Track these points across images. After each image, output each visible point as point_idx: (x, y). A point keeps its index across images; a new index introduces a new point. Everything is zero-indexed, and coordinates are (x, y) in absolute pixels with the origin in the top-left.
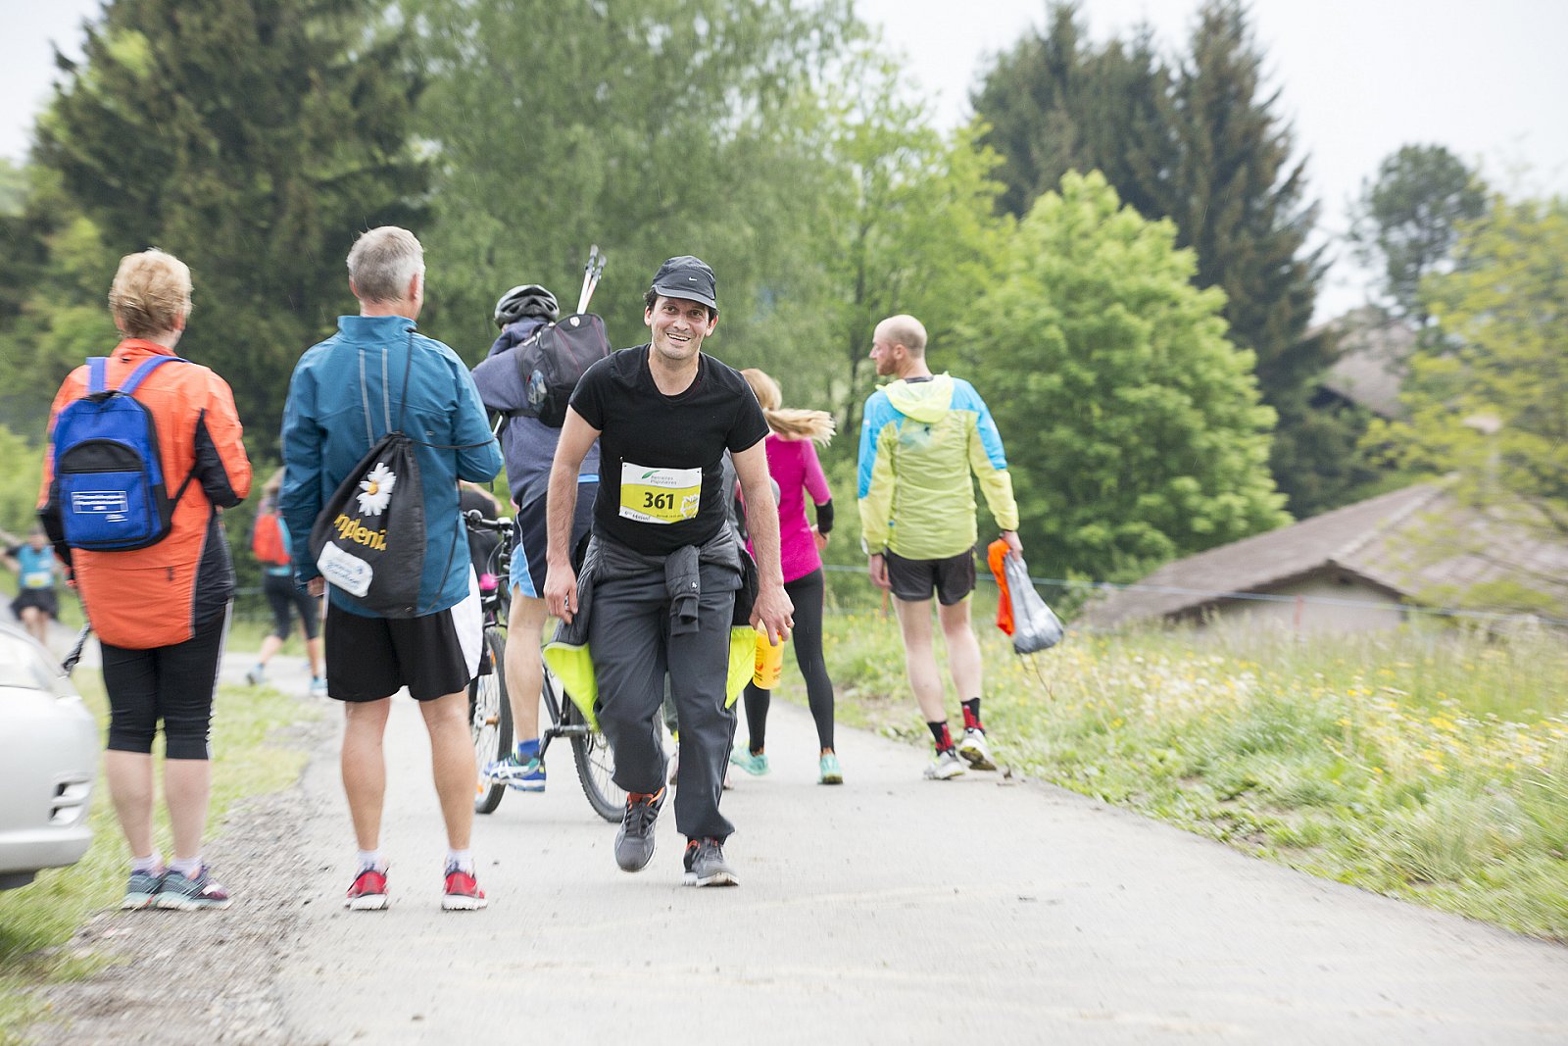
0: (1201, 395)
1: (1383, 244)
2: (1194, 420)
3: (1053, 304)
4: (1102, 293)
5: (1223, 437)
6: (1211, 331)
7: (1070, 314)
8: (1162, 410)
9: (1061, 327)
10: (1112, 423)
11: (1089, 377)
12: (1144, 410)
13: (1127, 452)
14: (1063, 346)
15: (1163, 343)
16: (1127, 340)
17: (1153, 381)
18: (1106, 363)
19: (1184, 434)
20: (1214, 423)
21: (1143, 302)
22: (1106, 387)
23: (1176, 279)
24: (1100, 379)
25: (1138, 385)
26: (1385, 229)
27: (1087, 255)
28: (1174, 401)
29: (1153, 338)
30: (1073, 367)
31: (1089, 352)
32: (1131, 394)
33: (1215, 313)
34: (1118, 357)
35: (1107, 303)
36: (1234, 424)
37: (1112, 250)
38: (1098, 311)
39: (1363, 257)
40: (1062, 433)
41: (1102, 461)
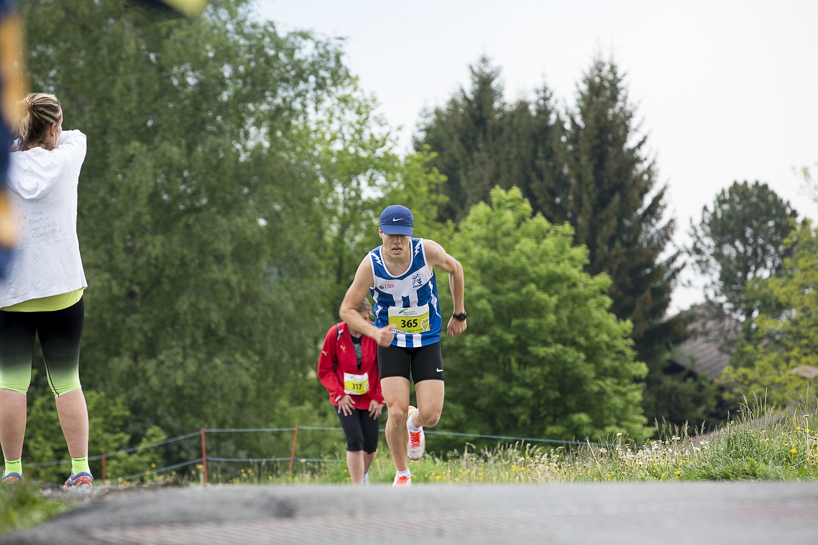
0: (592, 353)
1: (718, 256)
2: (588, 371)
3: (484, 283)
4: (521, 276)
5: (608, 384)
6: (600, 305)
7: (496, 292)
8: (565, 362)
9: (489, 301)
10: (527, 372)
11: (510, 338)
12: (550, 363)
13: (537, 395)
14: (491, 315)
15: (565, 313)
16: (539, 310)
17: (557, 341)
18: (522, 327)
19: (579, 381)
20: (602, 374)
21: (550, 282)
22: (522, 347)
23: (575, 267)
24: (518, 339)
25: (546, 344)
26: (719, 245)
27: (508, 248)
28: (572, 356)
29: (557, 308)
30: (498, 331)
31: (510, 320)
32: (541, 351)
33: (603, 292)
34: (531, 323)
35: (523, 284)
36: (616, 374)
37: (527, 245)
38: (517, 290)
39: (703, 266)
40: (490, 379)
41: (519, 400)
